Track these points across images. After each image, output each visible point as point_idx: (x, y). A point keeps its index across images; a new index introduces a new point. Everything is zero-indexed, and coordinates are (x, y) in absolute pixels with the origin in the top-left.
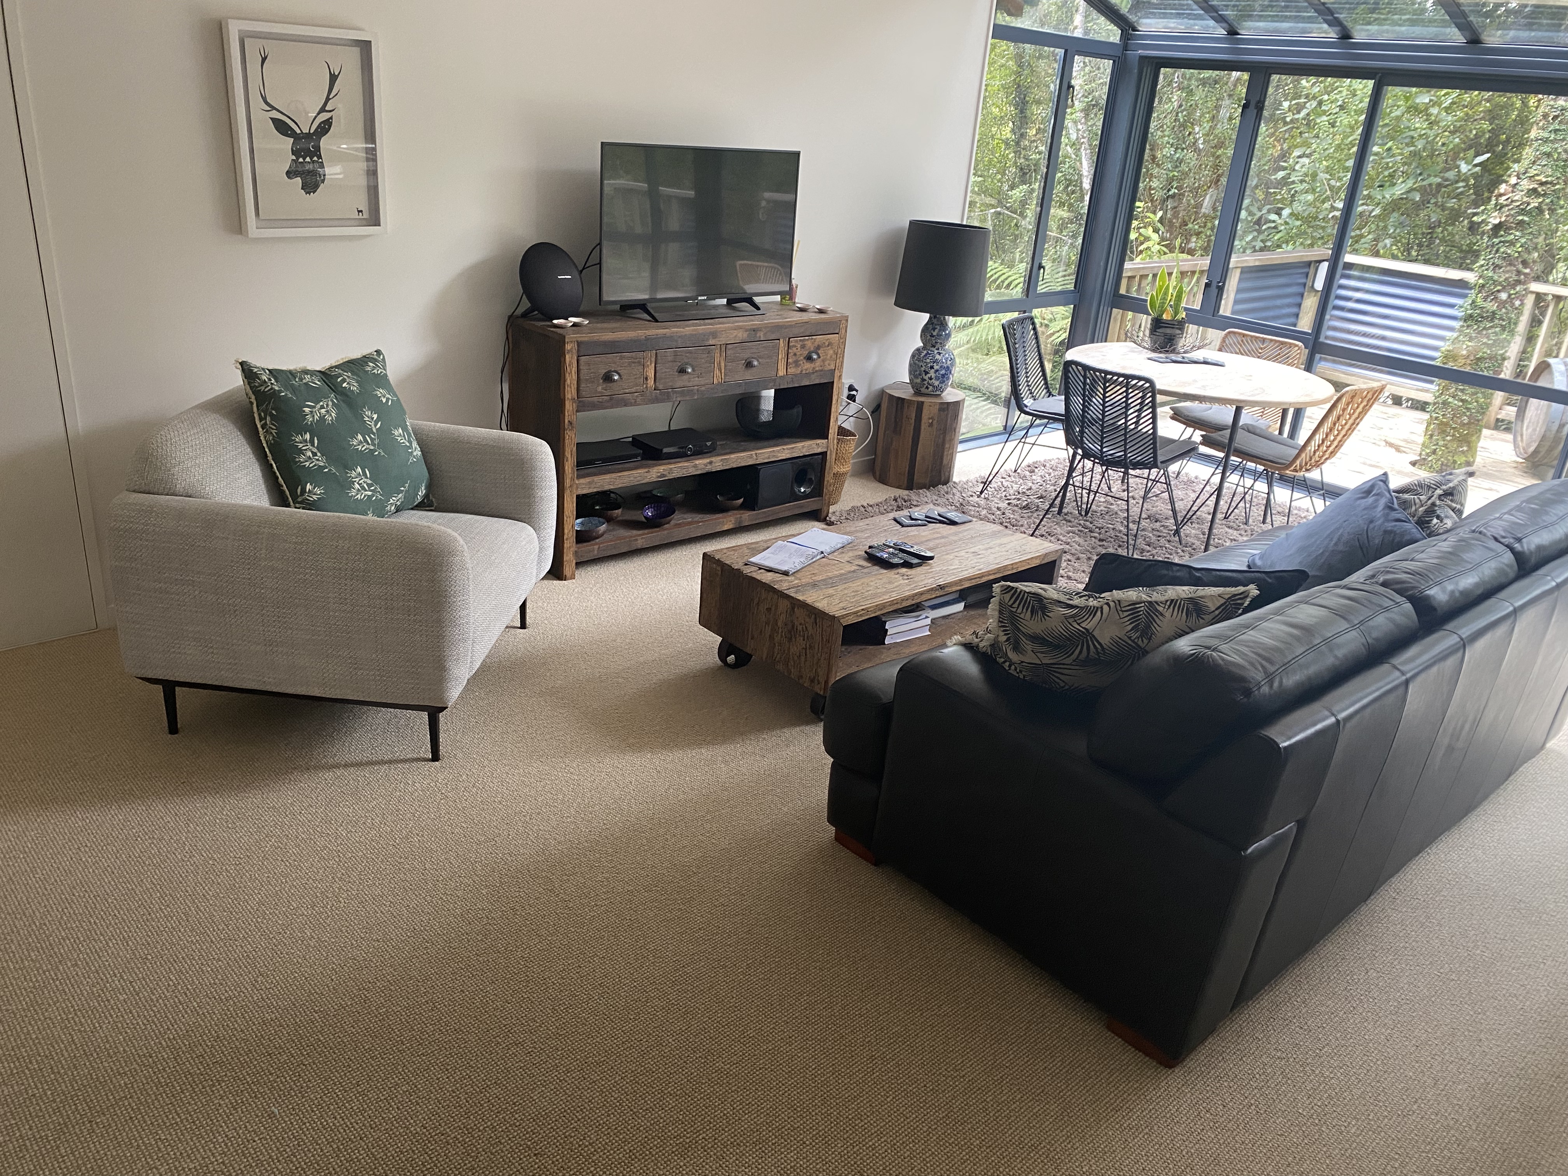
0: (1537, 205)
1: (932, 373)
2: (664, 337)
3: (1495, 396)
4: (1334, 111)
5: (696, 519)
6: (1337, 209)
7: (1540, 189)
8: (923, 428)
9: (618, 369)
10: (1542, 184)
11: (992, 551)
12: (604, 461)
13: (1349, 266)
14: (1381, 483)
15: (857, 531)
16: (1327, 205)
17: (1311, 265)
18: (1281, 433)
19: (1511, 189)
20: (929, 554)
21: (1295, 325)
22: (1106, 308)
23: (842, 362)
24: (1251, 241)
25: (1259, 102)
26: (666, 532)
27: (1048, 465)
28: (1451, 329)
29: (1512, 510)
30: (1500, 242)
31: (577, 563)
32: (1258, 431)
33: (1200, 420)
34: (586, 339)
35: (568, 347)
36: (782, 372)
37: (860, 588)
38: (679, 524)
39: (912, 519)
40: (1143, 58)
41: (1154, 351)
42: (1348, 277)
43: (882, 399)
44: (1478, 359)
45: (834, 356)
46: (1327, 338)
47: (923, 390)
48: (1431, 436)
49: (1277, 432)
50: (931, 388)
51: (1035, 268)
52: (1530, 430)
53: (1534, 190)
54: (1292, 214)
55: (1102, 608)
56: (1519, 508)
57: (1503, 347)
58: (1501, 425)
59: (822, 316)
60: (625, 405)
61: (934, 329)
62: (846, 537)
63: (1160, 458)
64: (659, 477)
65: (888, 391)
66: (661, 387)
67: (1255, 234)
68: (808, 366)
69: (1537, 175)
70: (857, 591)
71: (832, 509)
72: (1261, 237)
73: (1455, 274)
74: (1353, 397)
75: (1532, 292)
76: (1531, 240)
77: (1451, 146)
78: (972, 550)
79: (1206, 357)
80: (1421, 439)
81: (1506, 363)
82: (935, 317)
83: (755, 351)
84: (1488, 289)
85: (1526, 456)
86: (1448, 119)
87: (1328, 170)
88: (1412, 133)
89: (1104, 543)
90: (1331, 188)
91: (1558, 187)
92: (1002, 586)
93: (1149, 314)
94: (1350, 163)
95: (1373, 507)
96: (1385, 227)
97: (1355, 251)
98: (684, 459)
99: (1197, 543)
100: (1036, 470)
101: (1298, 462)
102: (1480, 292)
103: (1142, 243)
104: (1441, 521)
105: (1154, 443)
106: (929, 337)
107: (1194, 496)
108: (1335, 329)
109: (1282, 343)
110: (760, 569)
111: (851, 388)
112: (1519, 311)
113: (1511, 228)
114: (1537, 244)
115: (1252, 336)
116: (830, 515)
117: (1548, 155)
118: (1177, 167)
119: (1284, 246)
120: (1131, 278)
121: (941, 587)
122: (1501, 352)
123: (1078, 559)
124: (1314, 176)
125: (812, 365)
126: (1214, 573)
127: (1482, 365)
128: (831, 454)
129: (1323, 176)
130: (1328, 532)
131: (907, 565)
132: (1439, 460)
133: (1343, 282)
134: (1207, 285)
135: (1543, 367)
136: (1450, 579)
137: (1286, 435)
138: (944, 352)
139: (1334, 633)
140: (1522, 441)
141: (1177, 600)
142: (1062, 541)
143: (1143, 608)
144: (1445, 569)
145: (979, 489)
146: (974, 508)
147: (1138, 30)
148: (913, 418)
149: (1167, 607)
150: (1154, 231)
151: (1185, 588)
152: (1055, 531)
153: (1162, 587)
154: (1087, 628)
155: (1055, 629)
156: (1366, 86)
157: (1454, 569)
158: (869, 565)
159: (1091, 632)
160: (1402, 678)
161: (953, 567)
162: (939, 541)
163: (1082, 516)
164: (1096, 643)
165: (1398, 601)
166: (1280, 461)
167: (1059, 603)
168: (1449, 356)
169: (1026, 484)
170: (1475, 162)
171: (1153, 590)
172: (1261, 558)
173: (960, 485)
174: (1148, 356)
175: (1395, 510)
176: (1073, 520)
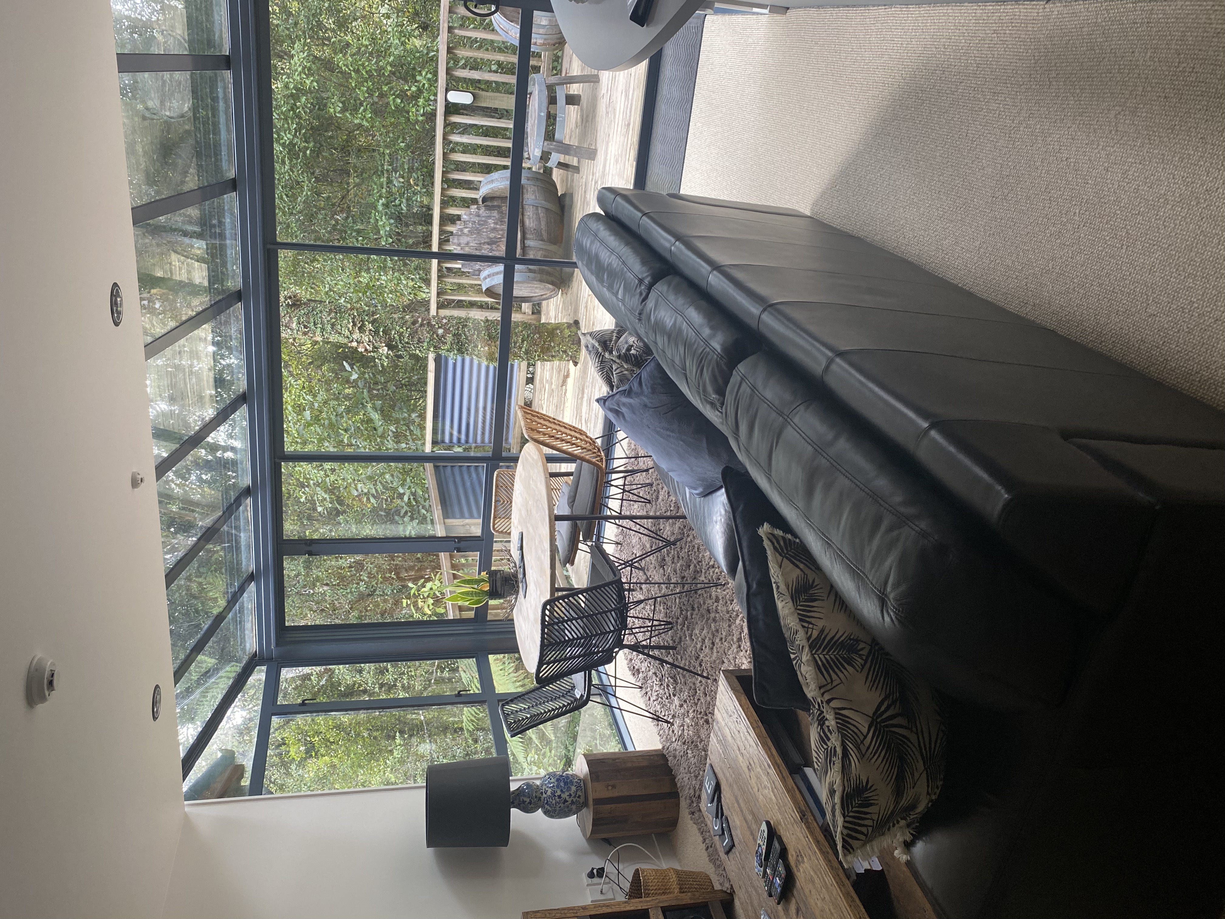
0: (370, 325)
1: (565, 796)
3: (515, 320)
7: (359, 325)
8: (618, 794)
10: (354, 325)
11: (742, 748)
14: (607, 403)
18: (571, 475)
19: (361, 345)
20: (764, 827)
22: (487, 627)
23: (569, 909)
25: (306, 544)
27: (629, 657)
28: (472, 361)
29: (613, 293)
30: (401, 343)
32: (572, 494)
33: (570, 541)
39: (723, 833)
40: (277, 645)
41: (517, 593)
43: (596, 839)
44: (490, 338)
46: (488, 452)
47: (582, 800)
48: (553, 356)
49: (571, 477)
50: (579, 793)
51: (460, 699)
52: (537, 291)
53: (360, 328)
54: (403, 485)
55: (835, 709)
56: (610, 288)
57: (479, 323)
58: (537, 311)
61: (524, 802)
63: (613, 577)
65: (589, 835)
69: (348, 329)
71: (716, 887)
74: (532, 430)
75: (437, 313)
76: (396, 322)
77: (340, 388)
78: (746, 770)
79: (516, 548)
80: (556, 363)
81: (489, 318)
82: (513, 803)
84: (437, 343)
85: (556, 289)
86: (322, 394)
89: (696, 606)
91: (355, 314)
93: (488, 601)
95: (631, 407)
96: (404, 419)
100: (636, 667)
101: (594, 460)
102: (440, 348)
104: (632, 346)
105: (599, 587)
106: (532, 806)
109: (497, 486)
111: (591, 875)
112: (452, 318)
113: (390, 338)
114: (399, 318)
115: (495, 511)
117: (333, 325)
118: (374, 576)
119: (425, 485)
122: (483, 324)
127: (494, 334)
128: (663, 902)
130: (662, 439)
131: (784, 853)
132: (570, 347)
134: (459, 550)
135: (489, 292)
136: (698, 333)
138: (544, 787)
139: (803, 441)
140: (546, 294)
141: (799, 614)
142: (702, 646)
143: (821, 656)
144: (688, 339)
145: (665, 725)
146: (685, 731)
147: (256, 652)
148: (609, 806)
149: (811, 626)
150: (425, 587)
151: (780, 605)
152: (693, 652)
153: (784, 630)
154: (867, 727)
155: (881, 769)
156: (285, 468)
157: (687, 331)
158: (793, 901)
159: (870, 719)
160: (838, 360)
161: (773, 797)
162: (744, 809)
163: (672, 627)
164: (883, 709)
165: (739, 378)
166: (595, 475)
167: (845, 769)
168: (490, 358)
169: (651, 678)
170: (350, 370)
171: (793, 642)
172: (695, 489)
173: (664, 743)
174: (523, 597)
175: (631, 388)
176: (678, 635)
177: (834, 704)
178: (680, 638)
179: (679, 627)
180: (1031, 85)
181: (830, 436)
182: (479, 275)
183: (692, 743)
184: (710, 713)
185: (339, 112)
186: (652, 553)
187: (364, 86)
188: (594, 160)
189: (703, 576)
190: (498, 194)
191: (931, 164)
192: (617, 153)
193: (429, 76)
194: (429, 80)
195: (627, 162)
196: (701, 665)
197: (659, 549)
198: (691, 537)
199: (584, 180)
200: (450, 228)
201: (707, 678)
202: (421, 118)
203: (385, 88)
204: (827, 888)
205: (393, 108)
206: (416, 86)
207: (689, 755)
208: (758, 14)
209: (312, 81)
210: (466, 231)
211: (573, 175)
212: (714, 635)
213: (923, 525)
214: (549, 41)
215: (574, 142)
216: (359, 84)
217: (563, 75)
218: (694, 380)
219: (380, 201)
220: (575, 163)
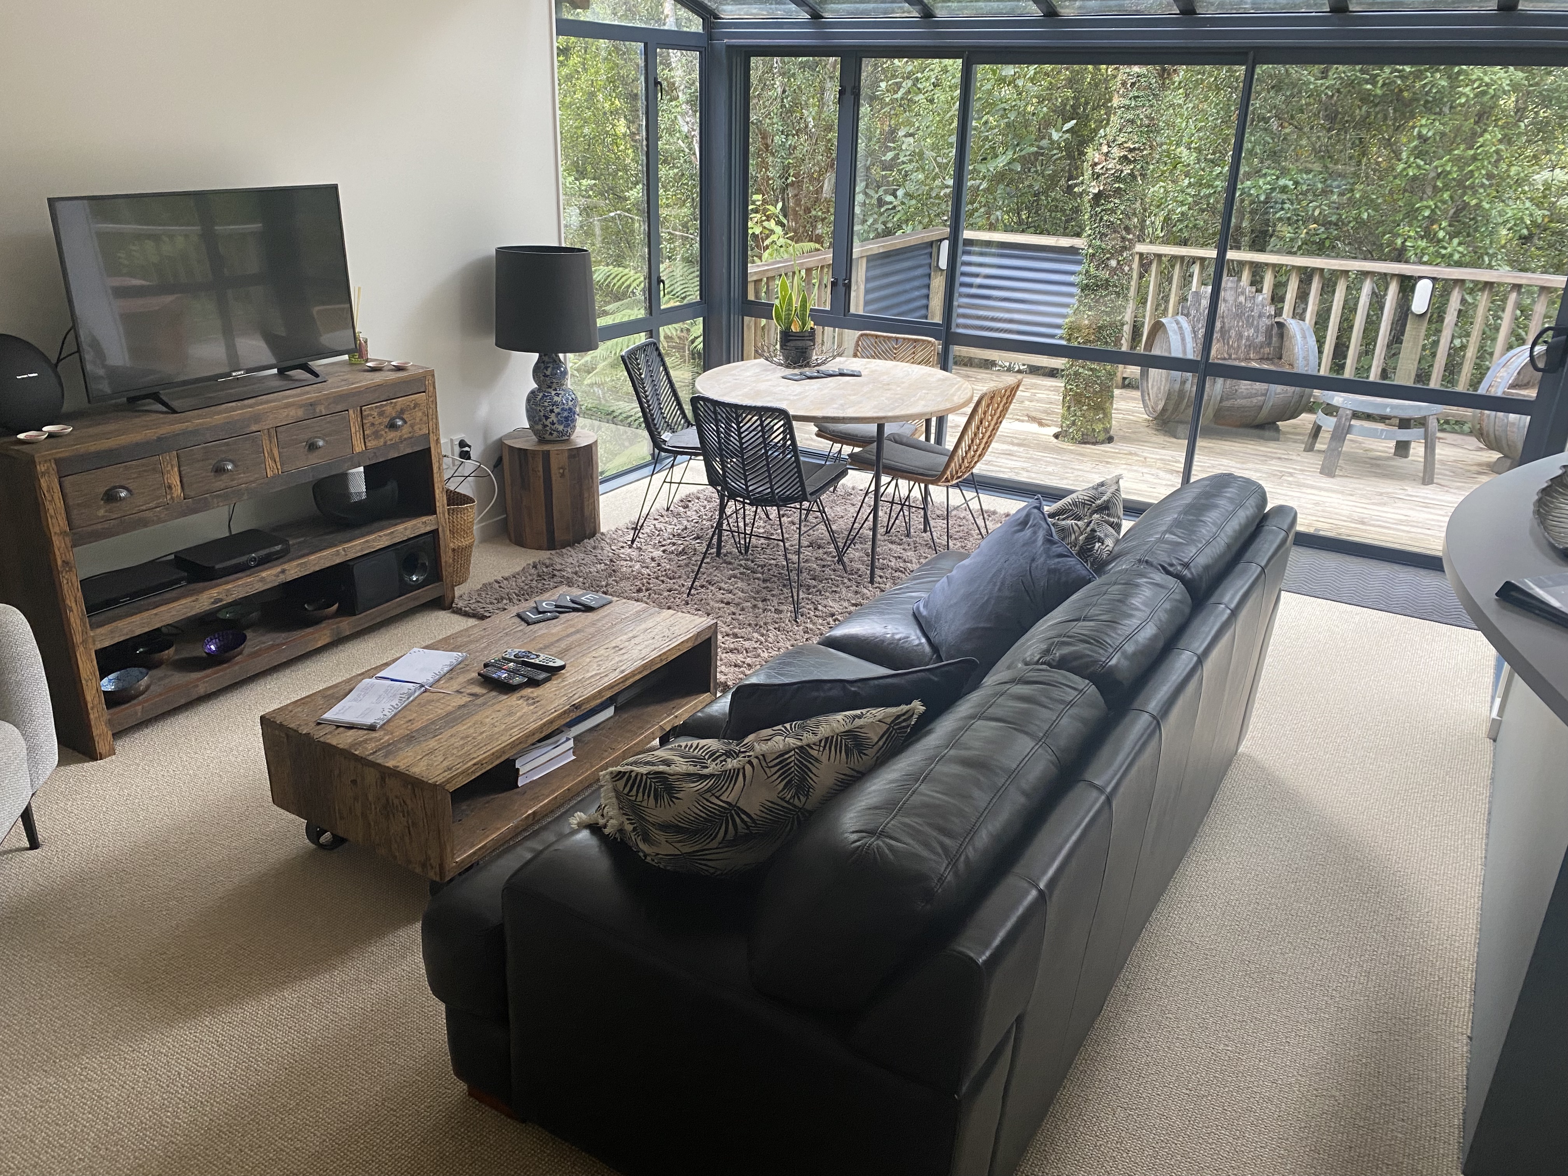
0: (1129, 171)
1: (553, 417)
2: (185, 433)
4: (930, 89)
5: (278, 642)
6: (947, 187)
7: (1129, 156)
8: (554, 479)
9: (123, 483)
10: (1131, 150)
11: (636, 640)
12: (134, 595)
13: (969, 242)
14: (1036, 511)
15: (471, 642)
16: (938, 182)
17: (933, 246)
18: (928, 438)
19: (1103, 158)
20: (559, 663)
21: (926, 318)
22: (736, 316)
23: (437, 424)
24: (872, 224)
25: (854, 87)
26: (237, 668)
27: (701, 496)
28: (1071, 295)
30: (1103, 210)
31: (113, 735)
32: (905, 440)
33: (845, 434)
34: (67, 454)
35: (41, 468)
36: (359, 447)
37: (472, 730)
38: (255, 652)
39: (540, 613)
40: (729, 47)
41: (787, 367)
42: (969, 253)
43: (502, 450)
44: (1100, 328)
45: (425, 418)
46: (958, 326)
47: (547, 437)
48: (1069, 407)
49: (923, 440)
50: (556, 434)
51: (654, 283)
52: (1155, 389)
53: (1125, 157)
54: (907, 194)
55: (744, 768)
57: (1120, 313)
58: (1127, 384)
59: (401, 374)
60: (145, 526)
61: (547, 368)
62: (455, 654)
63: (809, 490)
64: (213, 603)
65: (506, 442)
66: (192, 494)
67: (876, 216)
68: (392, 435)
69: (1125, 142)
70: (467, 737)
71: (458, 591)
72: (882, 219)
73: (1065, 242)
74: (992, 398)
75: (1137, 255)
76: (1129, 206)
77: (1041, 115)
78: (613, 644)
79: (842, 367)
81: (1125, 328)
82: (546, 356)
83: (317, 429)
84: (1098, 257)
85: (1155, 415)
86: (1035, 89)
87: (934, 147)
88: (1004, 105)
89: (768, 584)
90: (939, 165)
91: (1145, 152)
92: (611, 773)
93: (777, 326)
94: (953, 139)
95: (1031, 542)
96: (995, 199)
97: (972, 227)
98: (248, 572)
99: (863, 568)
100: (690, 504)
101: (948, 473)
102: (1091, 261)
103: (768, 237)
104: (1103, 544)
105: (799, 471)
106: (543, 378)
107: (853, 510)
108: (965, 316)
109: (915, 341)
110: (338, 727)
111: (462, 444)
112: (1129, 277)
113: (1110, 196)
114: (1135, 209)
115: (884, 337)
116: (456, 600)
117: (1132, 122)
118: (790, 154)
119: (904, 227)
120: (757, 282)
121: (576, 707)
122: (1118, 319)
123: (743, 609)
124: (921, 154)
125: (398, 433)
126: (872, 682)
127: (1105, 333)
128: (443, 531)
129: (929, 154)
130: (990, 575)
131: (533, 683)
132: (1079, 430)
133: (966, 258)
134: (834, 284)
135: (1157, 328)
136: (1128, 638)
137: (932, 441)
138: (563, 393)
139: (1021, 759)
140: (1149, 399)
141: (833, 737)
142: (724, 589)
143: (793, 758)
144: (1121, 627)
145: (630, 537)
146: (625, 563)
147: (720, 18)
148: (541, 469)
149: (821, 749)
150: (777, 224)
151: (840, 716)
152: (716, 578)
153: (814, 720)
154: (728, 800)
155: (688, 811)
156: (955, 65)
157: (1130, 625)
158: (484, 691)
159: (734, 804)
160: (1103, 798)
161: (590, 674)
162: (571, 639)
163: (742, 554)
164: (743, 816)
165: (1081, 688)
166: (930, 473)
167: (689, 776)
168: (1073, 329)
169: (680, 523)
170: (1064, 129)
171: (803, 728)
172: (925, 606)
173: (609, 536)
174: (783, 375)
175: (1055, 543)
176: (733, 561)
177: (748, 768)
178: (730, 563)
179: (742, 562)
180: (1375, 1013)
181: (1025, 785)
182: (1182, 314)
183: (614, 571)
184: (650, 595)
185: (1420, 132)
186: (831, 532)
187: (1452, 166)
188: (1321, 473)
189: (804, 596)
190: (1286, 343)
191: (1291, 897)
192: (1327, 504)
193: (1456, 257)
194: (1451, 255)
195: (1315, 518)
196: (702, 587)
197: (834, 540)
198: (849, 584)
199: (1294, 458)
200: (1246, 276)
201: (689, 594)
202: (1399, 241)
203: (1446, 196)
204: (506, 730)
205: (1417, 206)
206: (1444, 237)
207: (599, 566)
208: (1492, 702)
209: (1468, 96)
210: (1242, 299)
211: (1303, 443)
212: (738, 604)
213: (950, 878)
214: (1486, 421)
215: (1347, 447)
216: (1456, 160)
217: (1439, 435)
218: (1074, 630)
219: (1291, 182)
220: (1318, 446)
